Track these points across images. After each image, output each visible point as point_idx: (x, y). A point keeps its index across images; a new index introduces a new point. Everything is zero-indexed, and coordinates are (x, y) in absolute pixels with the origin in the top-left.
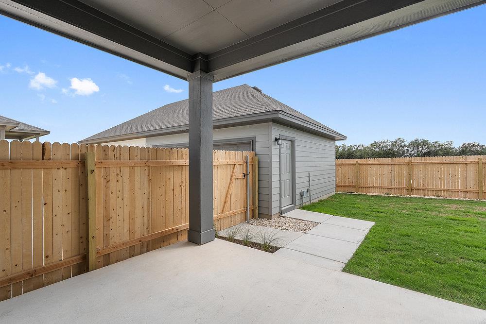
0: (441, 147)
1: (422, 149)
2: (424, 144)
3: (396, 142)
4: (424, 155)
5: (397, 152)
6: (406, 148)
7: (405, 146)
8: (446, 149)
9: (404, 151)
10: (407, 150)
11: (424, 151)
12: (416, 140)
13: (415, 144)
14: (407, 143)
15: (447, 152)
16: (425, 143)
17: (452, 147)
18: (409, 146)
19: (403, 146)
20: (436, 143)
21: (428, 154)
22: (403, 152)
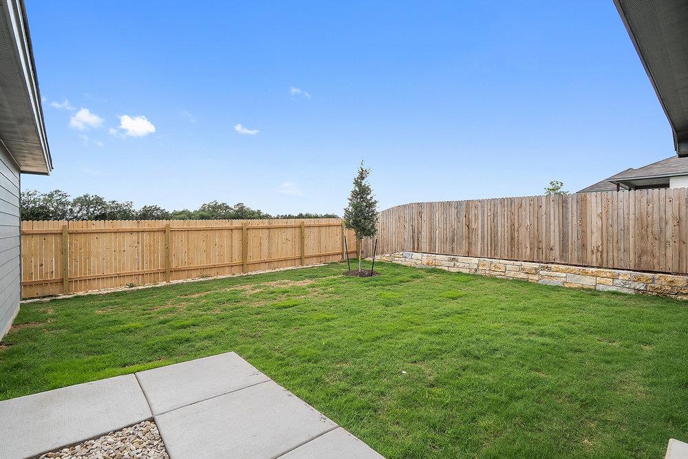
0: (119, 208)
1: (95, 210)
2: (97, 202)
3: (51, 195)
4: (97, 218)
5: (52, 212)
6: (69, 207)
7: (68, 203)
8: (125, 211)
9: (66, 212)
10: (71, 210)
11: (96, 213)
12: (85, 196)
13: (84, 202)
14: (71, 200)
15: (125, 215)
16: (99, 201)
17: (132, 209)
18: (74, 205)
19: (64, 204)
20: (113, 202)
21: (102, 217)
22: (64, 213)
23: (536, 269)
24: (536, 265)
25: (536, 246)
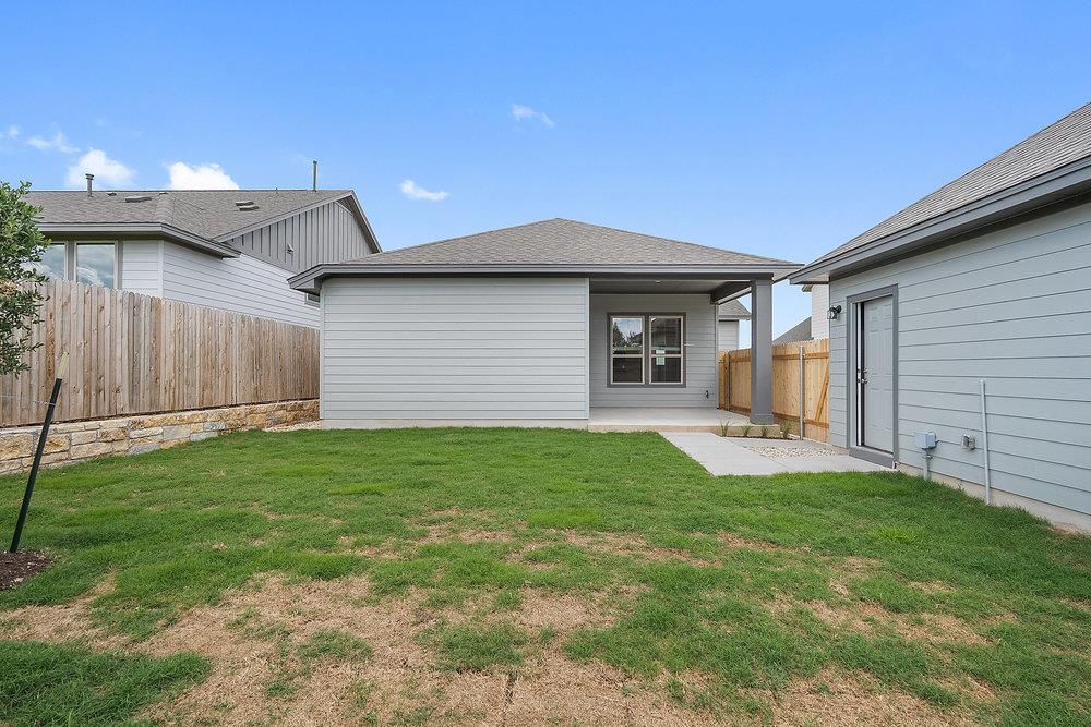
23: (124, 430)
24: (122, 422)
25: (93, 387)
